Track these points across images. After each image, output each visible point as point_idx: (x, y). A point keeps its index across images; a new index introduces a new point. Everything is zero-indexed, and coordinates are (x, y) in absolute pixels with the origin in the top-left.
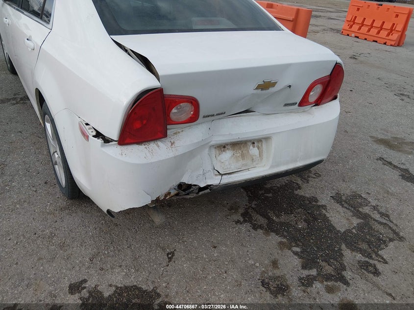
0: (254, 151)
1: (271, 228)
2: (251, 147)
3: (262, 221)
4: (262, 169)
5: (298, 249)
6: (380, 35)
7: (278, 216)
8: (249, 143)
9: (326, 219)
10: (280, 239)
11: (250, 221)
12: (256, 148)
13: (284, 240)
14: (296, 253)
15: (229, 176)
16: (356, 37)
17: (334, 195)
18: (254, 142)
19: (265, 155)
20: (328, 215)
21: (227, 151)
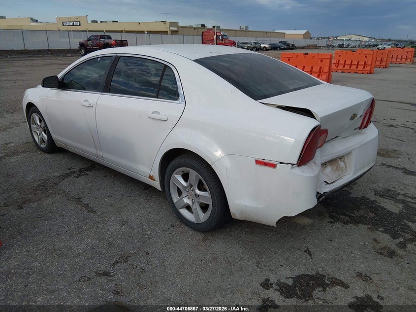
0: (342, 164)
1: (356, 221)
2: (340, 162)
3: (346, 219)
4: (349, 176)
5: (382, 229)
6: (359, 69)
7: (354, 213)
8: (338, 159)
9: (383, 208)
10: (367, 226)
11: (339, 220)
12: (342, 162)
13: (369, 226)
14: (383, 232)
15: (333, 184)
16: (342, 72)
17: (374, 193)
18: (341, 158)
19: (348, 166)
20: (381, 205)
21: (328, 167)
